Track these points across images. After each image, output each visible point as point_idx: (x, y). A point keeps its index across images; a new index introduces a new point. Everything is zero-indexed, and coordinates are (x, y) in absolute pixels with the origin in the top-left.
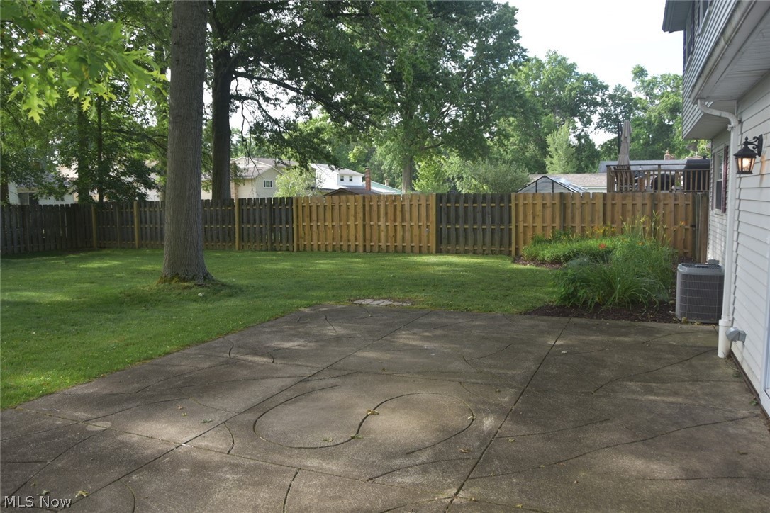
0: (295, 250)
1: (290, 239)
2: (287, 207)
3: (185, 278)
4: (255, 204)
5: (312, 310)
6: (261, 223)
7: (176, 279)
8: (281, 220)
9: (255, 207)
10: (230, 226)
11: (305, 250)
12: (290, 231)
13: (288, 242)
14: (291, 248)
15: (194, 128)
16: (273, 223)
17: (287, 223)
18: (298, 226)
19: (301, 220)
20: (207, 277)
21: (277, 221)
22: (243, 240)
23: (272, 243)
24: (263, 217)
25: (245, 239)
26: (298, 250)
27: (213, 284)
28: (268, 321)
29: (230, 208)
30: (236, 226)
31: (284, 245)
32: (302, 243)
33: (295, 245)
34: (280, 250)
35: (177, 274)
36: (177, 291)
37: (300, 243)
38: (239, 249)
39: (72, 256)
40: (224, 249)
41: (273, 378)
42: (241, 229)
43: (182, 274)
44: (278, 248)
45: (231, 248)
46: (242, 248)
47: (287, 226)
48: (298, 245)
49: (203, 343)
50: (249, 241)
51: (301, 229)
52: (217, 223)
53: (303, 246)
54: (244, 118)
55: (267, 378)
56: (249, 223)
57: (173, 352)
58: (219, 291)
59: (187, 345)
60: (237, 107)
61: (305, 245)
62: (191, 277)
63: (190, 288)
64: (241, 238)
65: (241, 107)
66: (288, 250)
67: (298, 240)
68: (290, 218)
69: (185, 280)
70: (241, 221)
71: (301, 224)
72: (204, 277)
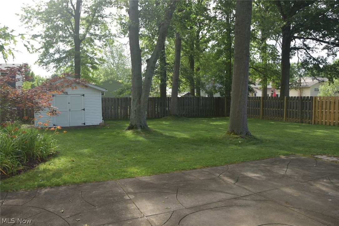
0: (313, 123)
1: (310, 118)
2: (310, 101)
3: (236, 133)
4: (294, 100)
5: (286, 158)
6: (297, 109)
7: (233, 133)
8: (306, 107)
9: (294, 101)
10: (282, 110)
11: (318, 124)
12: (311, 113)
13: (309, 119)
14: (311, 123)
15: (244, 63)
16: (302, 109)
17: (310, 110)
18: (315, 111)
19: (317, 108)
20: (248, 134)
21: (305, 108)
22: (287, 117)
23: (301, 119)
24: (298, 106)
25: (289, 116)
26: (315, 123)
27: (249, 137)
28: (258, 160)
29: (282, 101)
30: (285, 110)
31: (307, 121)
32: (317, 120)
33: (313, 121)
34: (305, 123)
35: (234, 131)
36: (230, 139)
37: (316, 120)
38: (285, 121)
39: (214, 118)
40: (278, 120)
41: (224, 192)
42: (287, 112)
43: (236, 131)
44: (304, 122)
45: (282, 120)
46: (287, 121)
47: (310, 111)
48: (315, 121)
49: (216, 166)
50: (290, 117)
51: (317, 113)
52: (276, 108)
53: (317, 122)
54: (299, 58)
55: (221, 192)
56: (290, 108)
57: (198, 169)
58: (250, 141)
59: (206, 166)
60: (295, 53)
61: (318, 121)
62: (239, 133)
63: (237, 138)
64: (287, 116)
65: (297, 53)
66: (309, 123)
67: (315, 119)
68: (311, 107)
69: (236, 134)
70: (287, 108)
71: (317, 110)
72: (246, 134)
